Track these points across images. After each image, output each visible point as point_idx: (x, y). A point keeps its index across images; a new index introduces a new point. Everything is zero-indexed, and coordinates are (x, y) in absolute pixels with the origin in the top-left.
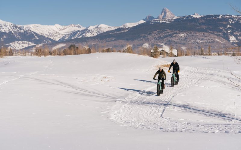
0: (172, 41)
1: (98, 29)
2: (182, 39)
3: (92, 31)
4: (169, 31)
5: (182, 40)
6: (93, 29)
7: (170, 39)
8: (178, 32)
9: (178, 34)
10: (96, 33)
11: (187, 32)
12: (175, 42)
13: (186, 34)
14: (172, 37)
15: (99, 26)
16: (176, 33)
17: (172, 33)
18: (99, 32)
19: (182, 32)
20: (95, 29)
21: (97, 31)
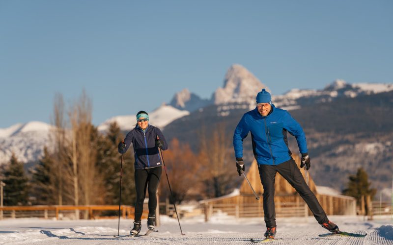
0: (336, 170)
1: (26, 139)
2: (374, 161)
3: (6, 144)
4: (317, 135)
5: (371, 164)
6: (8, 140)
7: (329, 162)
8: (350, 137)
9: (353, 144)
10: (21, 150)
11: (382, 139)
12: (347, 171)
13: (383, 143)
14: (334, 155)
15: (26, 129)
16: (347, 142)
17: (330, 141)
18: (28, 147)
19: (368, 137)
20: (16, 139)
21: (22, 145)
